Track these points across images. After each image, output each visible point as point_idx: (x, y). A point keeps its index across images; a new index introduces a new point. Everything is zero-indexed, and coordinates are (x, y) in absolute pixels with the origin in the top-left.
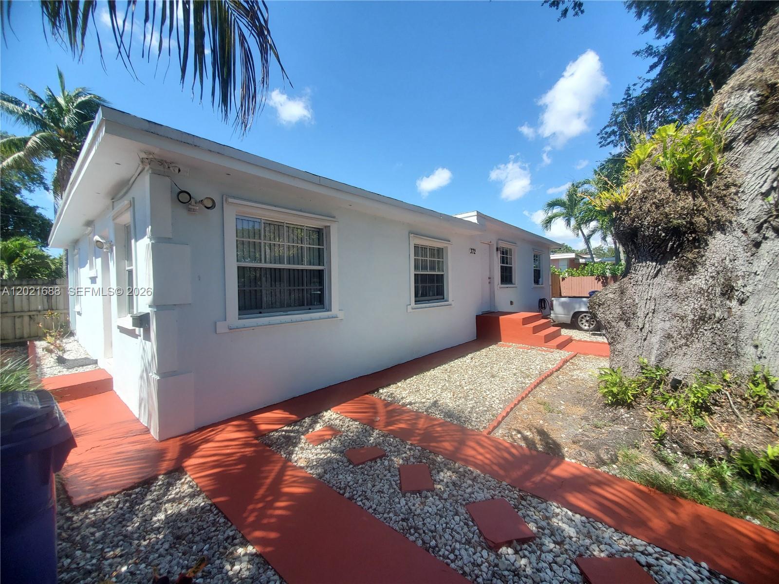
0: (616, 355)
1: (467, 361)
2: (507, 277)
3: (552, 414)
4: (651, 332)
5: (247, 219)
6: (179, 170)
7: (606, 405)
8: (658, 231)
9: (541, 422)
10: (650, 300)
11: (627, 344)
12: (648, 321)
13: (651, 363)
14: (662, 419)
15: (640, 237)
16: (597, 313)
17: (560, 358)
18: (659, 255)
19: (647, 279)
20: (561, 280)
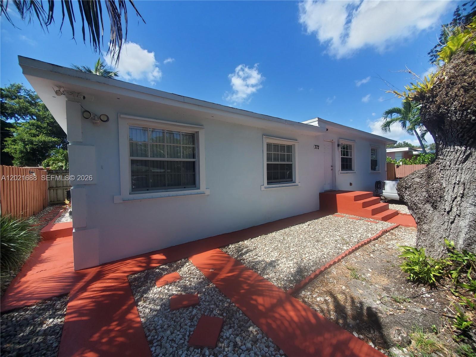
0: (423, 234)
1: (304, 227)
2: (347, 165)
3: (357, 281)
4: (459, 216)
5: (135, 128)
6: (84, 98)
7: (408, 281)
8: (467, 115)
9: (344, 287)
10: (458, 184)
11: (434, 225)
12: (456, 205)
13: (459, 246)
14: (466, 307)
15: (447, 123)
16: (404, 195)
17: (381, 229)
18: (469, 140)
19: (456, 164)
20: (396, 167)
